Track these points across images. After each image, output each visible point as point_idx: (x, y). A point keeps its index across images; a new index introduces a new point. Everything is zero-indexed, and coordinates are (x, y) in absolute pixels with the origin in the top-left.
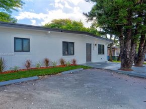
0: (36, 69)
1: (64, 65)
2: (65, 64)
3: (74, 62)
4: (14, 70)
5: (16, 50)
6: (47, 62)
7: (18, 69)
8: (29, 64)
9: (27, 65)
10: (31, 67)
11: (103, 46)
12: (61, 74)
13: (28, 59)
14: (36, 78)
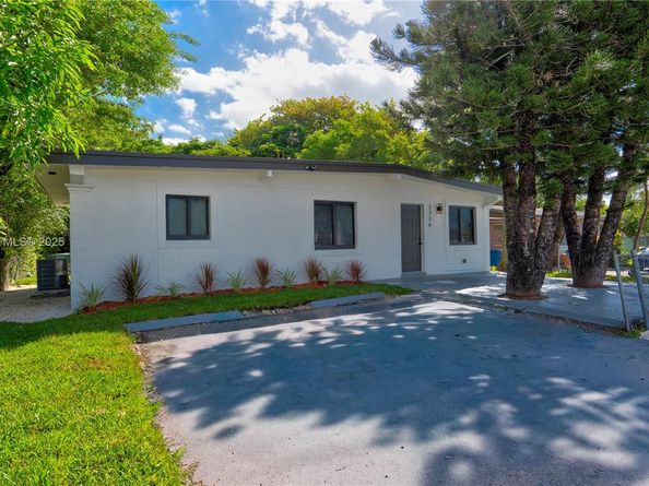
0: (229, 293)
1: (321, 283)
2: (323, 278)
3: (356, 270)
4: (169, 293)
5: (172, 233)
6: (263, 269)
7: (180, 292)
8: (209, 274)
9: (204, 279)
10: (216, 286)
11: (472, 211)
12: (307, 307)
13: (207, 261)
14: (235, 314)
